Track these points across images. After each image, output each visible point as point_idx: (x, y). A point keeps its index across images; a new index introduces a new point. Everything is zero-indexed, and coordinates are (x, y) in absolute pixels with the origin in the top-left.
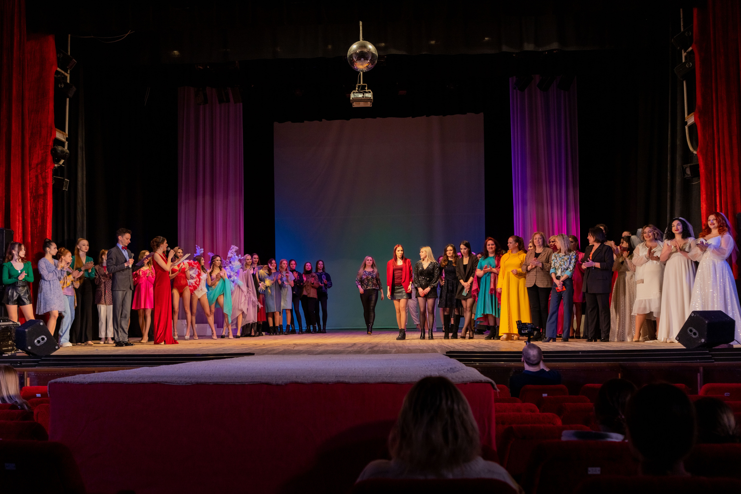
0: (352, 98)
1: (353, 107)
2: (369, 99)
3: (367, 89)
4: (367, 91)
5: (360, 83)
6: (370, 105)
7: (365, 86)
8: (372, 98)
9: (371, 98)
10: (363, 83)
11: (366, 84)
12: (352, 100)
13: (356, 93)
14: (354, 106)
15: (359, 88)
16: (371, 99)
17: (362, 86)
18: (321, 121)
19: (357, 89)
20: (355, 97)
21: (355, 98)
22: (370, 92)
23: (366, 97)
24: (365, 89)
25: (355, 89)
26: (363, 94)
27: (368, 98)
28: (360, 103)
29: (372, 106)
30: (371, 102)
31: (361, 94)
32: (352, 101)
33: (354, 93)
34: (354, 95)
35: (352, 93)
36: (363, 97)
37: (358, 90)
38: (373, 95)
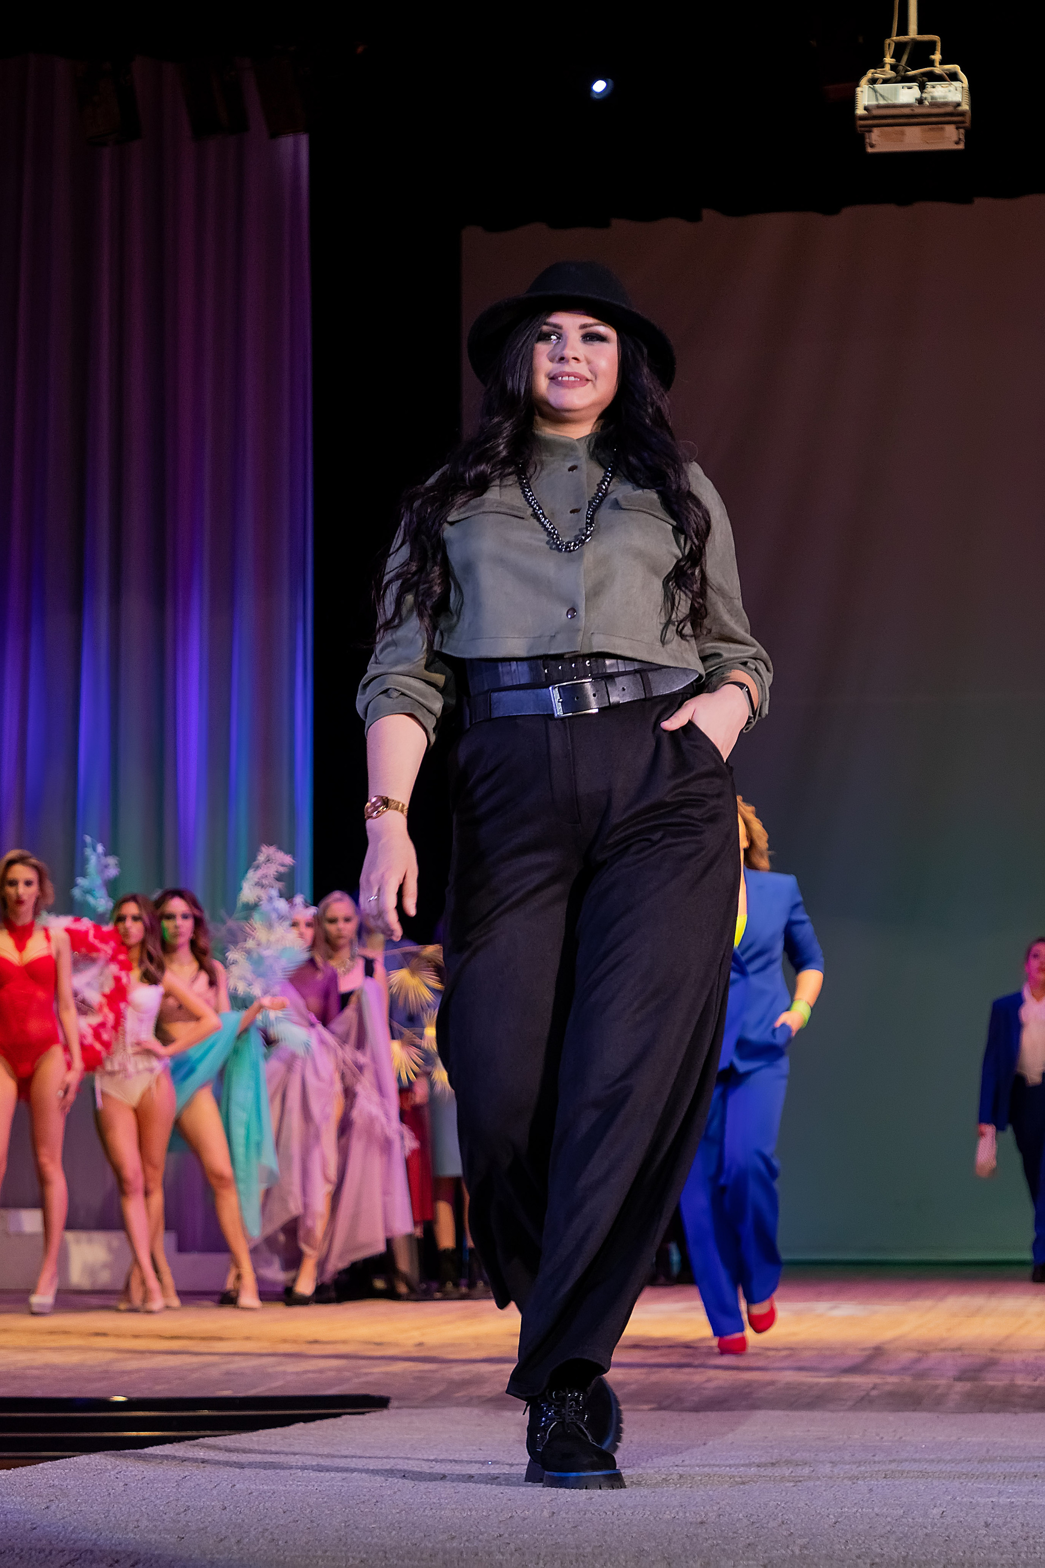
0: (866, 108)
1: (870, 150)
2: (949, 109)
3: (942, 63)
4: (938, 69)
5: (903, 29)
6: (957, 143)
7: (930, 47)
8: (965, 107)
9: (958, 104)
10: (920, 31)
11: (936, 38)
12: (862, 118)
13: (885, 81)
14: (872, 146)
15: (897, 55)
16: (962, 114)
17: (916, 43)
18: (695, 217)
19: (888, 60)
20: (882, 102)
21: (879, 107)
22: (954, 77)
23: (934, 104)
24: (932, 63)
25: (880, 64)
26: (922, 88)
27: (946, 104)
28: (903, 133)
29: (966, 145)
30: (958, 125)
31: (910, 88)
32: (862, 122)
33: (873, 81)
34: (875, 91)
35: (864, 81)
36: (920, 101)
37: (893, 68)
38: (974, 91)
